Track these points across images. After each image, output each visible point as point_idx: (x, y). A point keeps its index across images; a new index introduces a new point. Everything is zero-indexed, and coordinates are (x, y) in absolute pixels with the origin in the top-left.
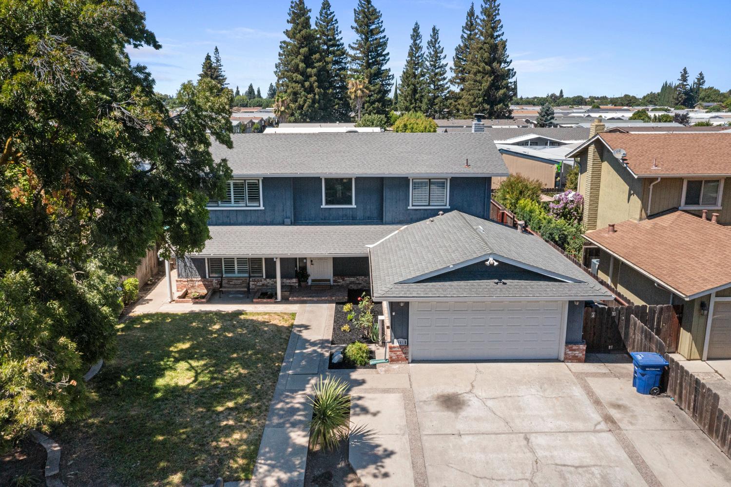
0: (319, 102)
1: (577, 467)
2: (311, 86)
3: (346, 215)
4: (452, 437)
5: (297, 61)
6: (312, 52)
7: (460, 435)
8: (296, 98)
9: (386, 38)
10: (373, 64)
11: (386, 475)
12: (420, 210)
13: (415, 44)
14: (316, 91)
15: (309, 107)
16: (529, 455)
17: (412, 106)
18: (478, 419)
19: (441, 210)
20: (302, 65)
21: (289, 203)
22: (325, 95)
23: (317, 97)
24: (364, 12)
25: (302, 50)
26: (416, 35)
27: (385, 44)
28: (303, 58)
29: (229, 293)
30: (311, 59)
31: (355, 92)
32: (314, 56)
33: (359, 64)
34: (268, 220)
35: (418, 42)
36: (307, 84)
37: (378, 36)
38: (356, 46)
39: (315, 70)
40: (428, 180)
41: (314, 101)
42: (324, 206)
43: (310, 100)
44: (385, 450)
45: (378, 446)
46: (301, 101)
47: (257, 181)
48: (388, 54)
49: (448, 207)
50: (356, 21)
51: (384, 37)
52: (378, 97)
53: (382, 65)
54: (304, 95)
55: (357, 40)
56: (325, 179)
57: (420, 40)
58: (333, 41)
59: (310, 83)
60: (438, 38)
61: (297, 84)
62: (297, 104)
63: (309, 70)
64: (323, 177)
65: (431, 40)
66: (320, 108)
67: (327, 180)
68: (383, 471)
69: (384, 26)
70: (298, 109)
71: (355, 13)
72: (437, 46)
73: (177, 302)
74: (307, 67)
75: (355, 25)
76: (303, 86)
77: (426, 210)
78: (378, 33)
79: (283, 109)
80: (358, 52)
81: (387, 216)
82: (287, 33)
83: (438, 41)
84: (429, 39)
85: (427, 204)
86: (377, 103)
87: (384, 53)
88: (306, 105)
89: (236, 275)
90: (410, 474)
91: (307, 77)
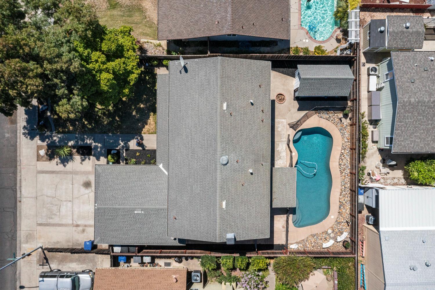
1: (59, 209)
4: (72, 182)
7: (72, 184)
11: (57, 165)
16: (64, 200)
18: (79, 191)
44: (66, 165)
45: (68, 163)
68: (59, 164)
90: (58, 170)
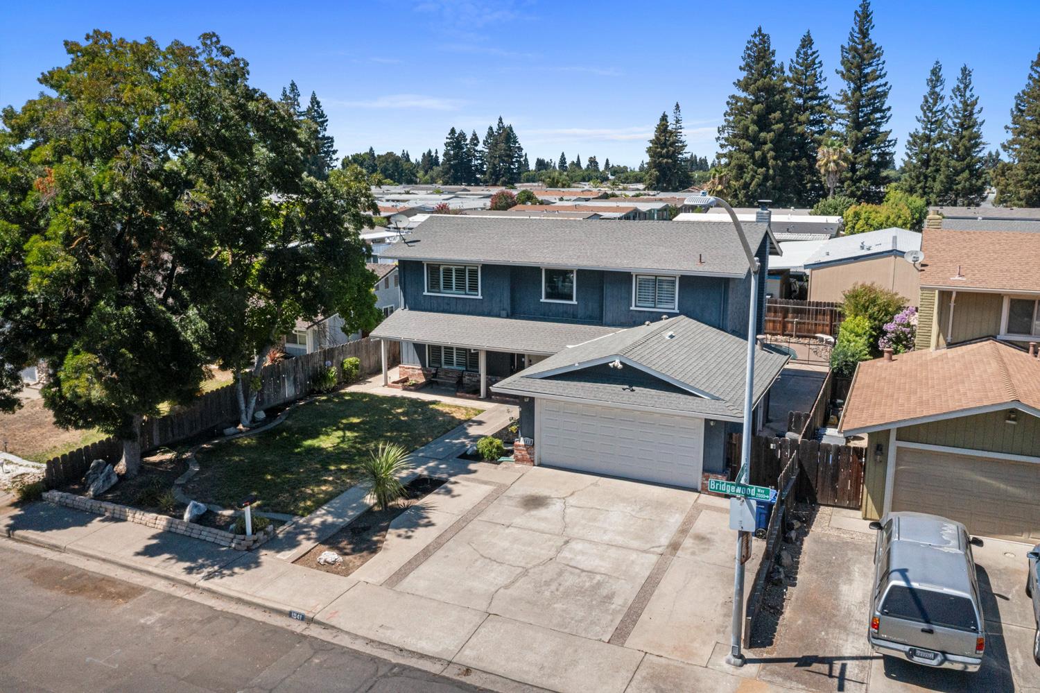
0: (773, 179)
2: (764, 157)
3: (566, 313)
4: (499, 526)
5: (748, 122)
6: (770, 109)
7: (508, 526)
8: (741, 174)
9: (888, 86)
10: (865, 124)
11: (409, 537)
12: (645, 311)
13: (933, 93)
14: (770, 164)
15: (759, 185)
16: (552, 553)
17: (919, 185)
19: (665, 313)
20: (753, 128)
21: (506, 295)
22: (783, 170)
23: (771, 172)
24: (856, 50)
25: (756, 108)
26: (936, 77)
27: (885, 94)
28: (755, 118)
29: (443, 384)
30: (768, 118)
31: (826, 164)
32: (773, 115)
33: (842, 124)
34: (486, 311)
35: (937, 90)
36: (758, 154)
37: (876, 83)
38: (840, 99)
39: (772, 134)
40: (654, 278)
41: (766, 178)
42: (543, 300)
43: (761, 177)
44: (429, 522)
46: (747, 177)
47: (475, 268)
48: (889, 109)
49: (677, 311)
50: (843, 63)
51: (885, 84)
52: (866, 172)
53: (879, 125)
54: (752, 170)
55: (842, 91)
56: (546, 270)
57: (941, 87)
58: (813, 93)
59: (763, 154)
60: (970, 83)
61: (744, 155)
62: (742, 181)
63: (763, 134)
64: (543, 267)
65: (958, 86)
66: (774, 188)
67: (547, 270)
68: (411, 534)
69: (886, 68)
70: (744, 189)
71: (843, 51)
72: (968, 94)
73: (389, 386)
74: (761, 130)
75: (842, 68)
76: (753, 157)
77: (652, 312)
78: (876, 79)
79: (720, 187)
80: (844, 106)
81: (608, 316)
82: (738, 84)
83: (970, 87)
84: (955, 83)
85: (653, 305)
86: (863, 181)
87: (883, 108)
88: (754, 183)
89: (455, 367)
91: (759, 143)
